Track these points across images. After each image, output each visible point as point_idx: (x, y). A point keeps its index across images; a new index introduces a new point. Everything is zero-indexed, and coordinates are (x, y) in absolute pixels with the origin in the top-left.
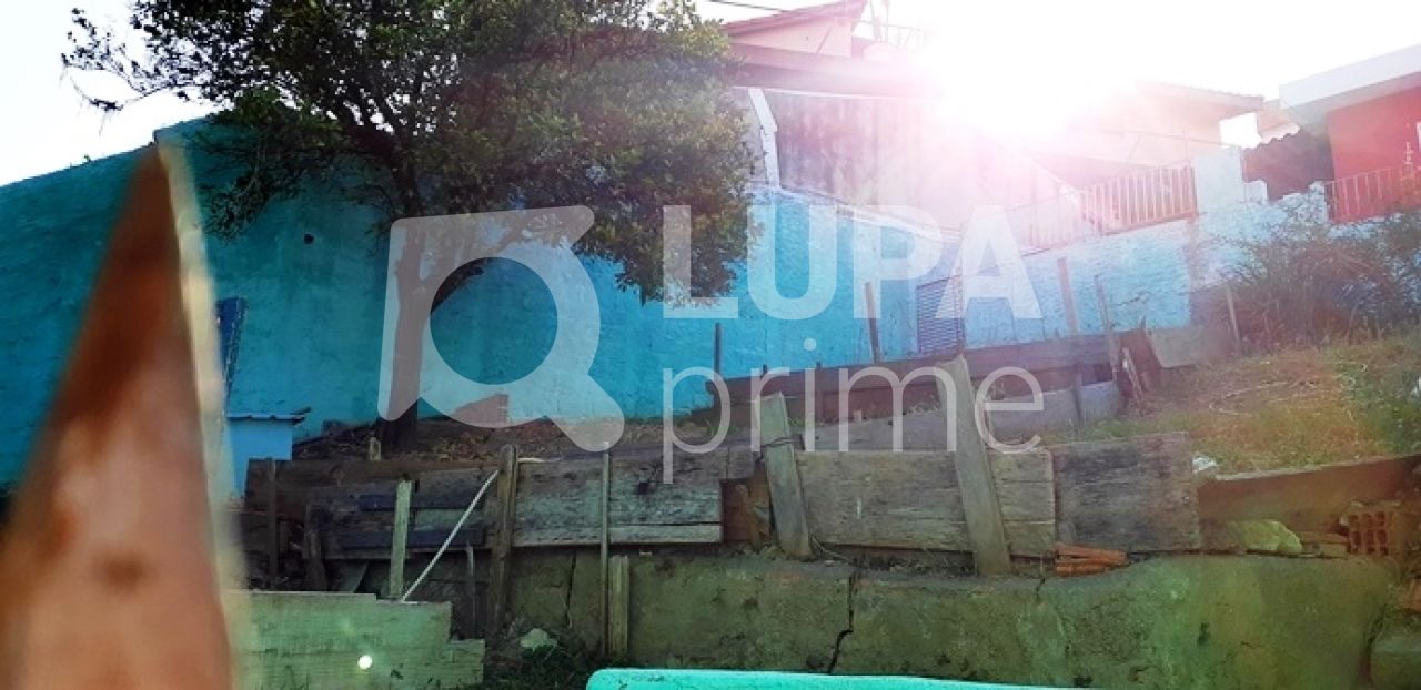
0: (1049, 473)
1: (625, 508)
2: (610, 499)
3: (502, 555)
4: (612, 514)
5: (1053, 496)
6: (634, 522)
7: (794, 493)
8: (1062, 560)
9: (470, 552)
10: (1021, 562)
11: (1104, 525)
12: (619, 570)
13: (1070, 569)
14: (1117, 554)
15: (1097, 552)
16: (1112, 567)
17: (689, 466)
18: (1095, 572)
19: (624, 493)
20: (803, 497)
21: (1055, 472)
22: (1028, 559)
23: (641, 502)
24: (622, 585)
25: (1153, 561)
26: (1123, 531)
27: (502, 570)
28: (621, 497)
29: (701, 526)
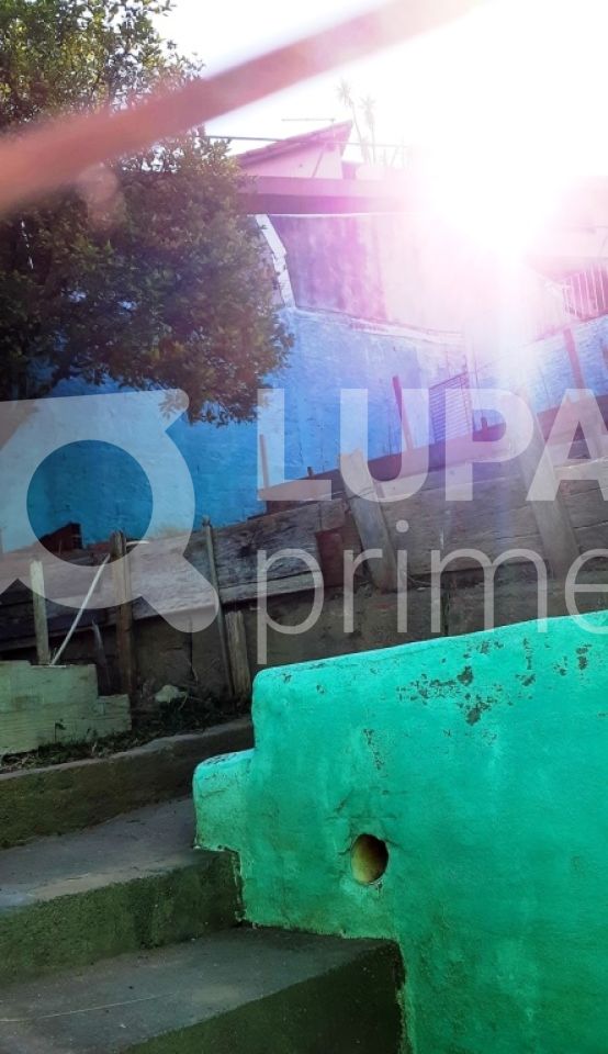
1: (232, 571)
2: (217, 566)
3: (126, 628)
4: (220, 578)
6: (242, 581)
7: (381, 536)
9: (96, 629)
12: (235, 624)
17: (285, 525)
19: (228, 558)
20: (390, 538)
23: (245, 564)
24: (240, 636)
27: (128, 640)
28: (226, 562)
29: (303, 576)
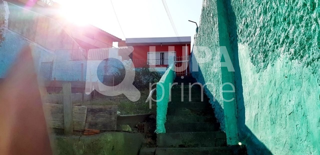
0: (86, 112)
5: (86, 117)
8: (86, 132)
10: (76, 132)
11: (96, 124)
13: (87, 134)
14: (98, 131)
15: (94, 130)
16: (97, 133)
18: (93, 134)
21: (87, 112)
22: (77, 131)
25: (106, 132)
26: (100, 126)
